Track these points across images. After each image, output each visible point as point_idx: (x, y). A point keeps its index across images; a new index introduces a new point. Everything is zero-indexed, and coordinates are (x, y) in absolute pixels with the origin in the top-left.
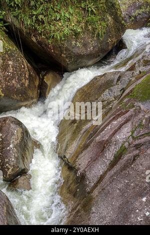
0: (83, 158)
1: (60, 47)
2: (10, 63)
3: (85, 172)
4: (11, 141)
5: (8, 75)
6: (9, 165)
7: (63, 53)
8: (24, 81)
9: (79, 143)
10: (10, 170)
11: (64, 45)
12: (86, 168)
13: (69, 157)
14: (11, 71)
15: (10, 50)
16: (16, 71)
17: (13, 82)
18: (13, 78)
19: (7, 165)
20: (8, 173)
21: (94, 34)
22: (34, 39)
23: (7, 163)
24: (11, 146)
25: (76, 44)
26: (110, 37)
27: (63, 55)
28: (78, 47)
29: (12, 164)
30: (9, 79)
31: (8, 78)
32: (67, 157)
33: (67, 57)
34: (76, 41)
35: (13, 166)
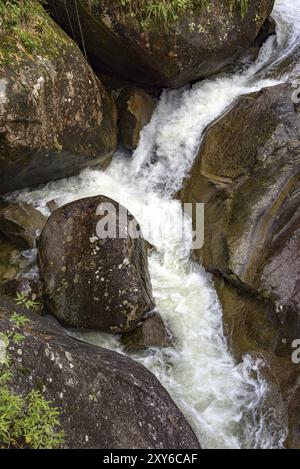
0: (276, 273)
1: (165, 37)
2: (70, 75)
3: (296, 303)
4: (124, 251)
5: (67, 103)
6: (129, 301)
7: (172, 49)
8: (94, 114)
9: (254, 241)
10: (133, 312)
11: (174, 32)
12: (294, 295)
13: (240, 273)
14: (72, 94)
15: (64, 46)
16: (80, 93)
17: (77, 117)
18: (76, 108)
19: (125, 302)
20: (130, 319)
21: (229, 5)
22: (107, 21)
23: (124, 297)
24: (126, 261)
25: (196, 29)
26: (258, 10)
27: (171, 53)
28: (202, 34)
29: (135, 299)
30: (70, 112)
31: (67, 111)
32: (237, 272)
33: (179, 58)
34: (196, 22)
35: (139, 303)
